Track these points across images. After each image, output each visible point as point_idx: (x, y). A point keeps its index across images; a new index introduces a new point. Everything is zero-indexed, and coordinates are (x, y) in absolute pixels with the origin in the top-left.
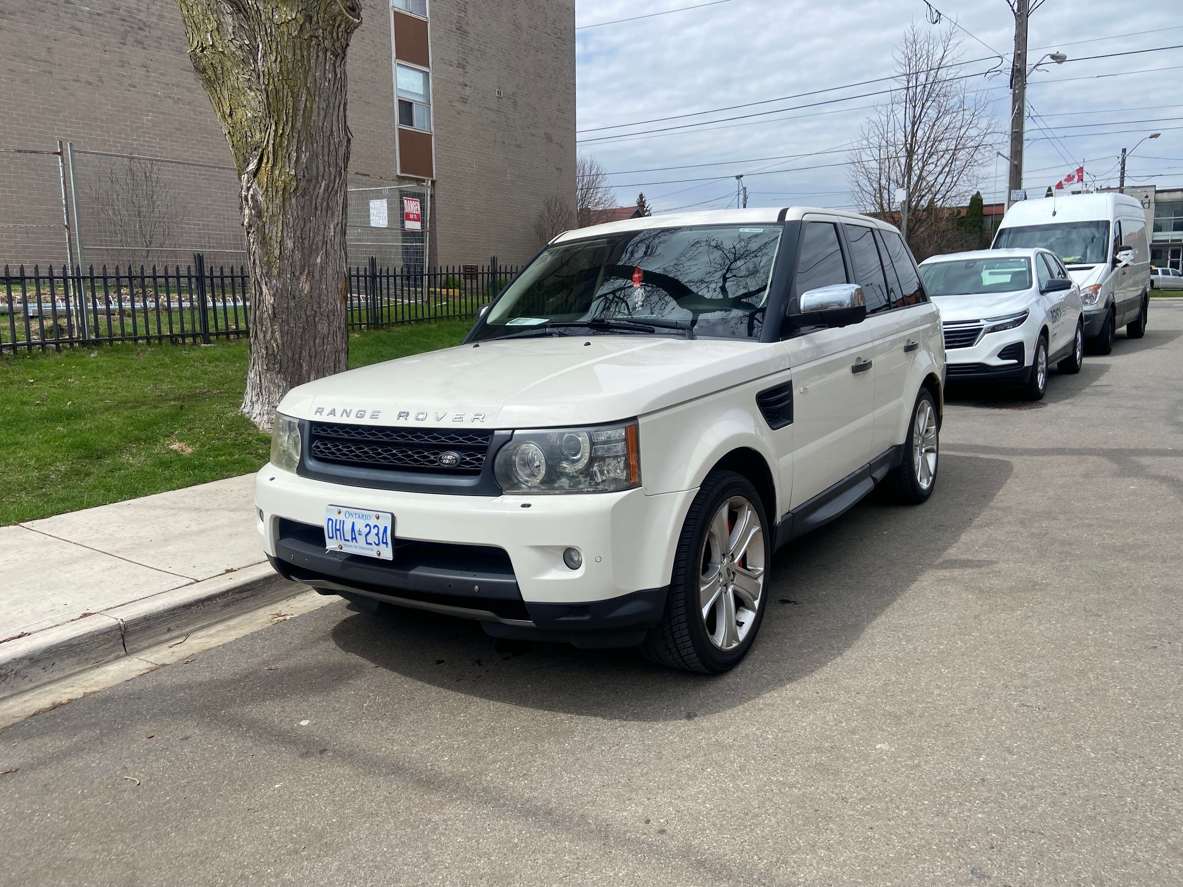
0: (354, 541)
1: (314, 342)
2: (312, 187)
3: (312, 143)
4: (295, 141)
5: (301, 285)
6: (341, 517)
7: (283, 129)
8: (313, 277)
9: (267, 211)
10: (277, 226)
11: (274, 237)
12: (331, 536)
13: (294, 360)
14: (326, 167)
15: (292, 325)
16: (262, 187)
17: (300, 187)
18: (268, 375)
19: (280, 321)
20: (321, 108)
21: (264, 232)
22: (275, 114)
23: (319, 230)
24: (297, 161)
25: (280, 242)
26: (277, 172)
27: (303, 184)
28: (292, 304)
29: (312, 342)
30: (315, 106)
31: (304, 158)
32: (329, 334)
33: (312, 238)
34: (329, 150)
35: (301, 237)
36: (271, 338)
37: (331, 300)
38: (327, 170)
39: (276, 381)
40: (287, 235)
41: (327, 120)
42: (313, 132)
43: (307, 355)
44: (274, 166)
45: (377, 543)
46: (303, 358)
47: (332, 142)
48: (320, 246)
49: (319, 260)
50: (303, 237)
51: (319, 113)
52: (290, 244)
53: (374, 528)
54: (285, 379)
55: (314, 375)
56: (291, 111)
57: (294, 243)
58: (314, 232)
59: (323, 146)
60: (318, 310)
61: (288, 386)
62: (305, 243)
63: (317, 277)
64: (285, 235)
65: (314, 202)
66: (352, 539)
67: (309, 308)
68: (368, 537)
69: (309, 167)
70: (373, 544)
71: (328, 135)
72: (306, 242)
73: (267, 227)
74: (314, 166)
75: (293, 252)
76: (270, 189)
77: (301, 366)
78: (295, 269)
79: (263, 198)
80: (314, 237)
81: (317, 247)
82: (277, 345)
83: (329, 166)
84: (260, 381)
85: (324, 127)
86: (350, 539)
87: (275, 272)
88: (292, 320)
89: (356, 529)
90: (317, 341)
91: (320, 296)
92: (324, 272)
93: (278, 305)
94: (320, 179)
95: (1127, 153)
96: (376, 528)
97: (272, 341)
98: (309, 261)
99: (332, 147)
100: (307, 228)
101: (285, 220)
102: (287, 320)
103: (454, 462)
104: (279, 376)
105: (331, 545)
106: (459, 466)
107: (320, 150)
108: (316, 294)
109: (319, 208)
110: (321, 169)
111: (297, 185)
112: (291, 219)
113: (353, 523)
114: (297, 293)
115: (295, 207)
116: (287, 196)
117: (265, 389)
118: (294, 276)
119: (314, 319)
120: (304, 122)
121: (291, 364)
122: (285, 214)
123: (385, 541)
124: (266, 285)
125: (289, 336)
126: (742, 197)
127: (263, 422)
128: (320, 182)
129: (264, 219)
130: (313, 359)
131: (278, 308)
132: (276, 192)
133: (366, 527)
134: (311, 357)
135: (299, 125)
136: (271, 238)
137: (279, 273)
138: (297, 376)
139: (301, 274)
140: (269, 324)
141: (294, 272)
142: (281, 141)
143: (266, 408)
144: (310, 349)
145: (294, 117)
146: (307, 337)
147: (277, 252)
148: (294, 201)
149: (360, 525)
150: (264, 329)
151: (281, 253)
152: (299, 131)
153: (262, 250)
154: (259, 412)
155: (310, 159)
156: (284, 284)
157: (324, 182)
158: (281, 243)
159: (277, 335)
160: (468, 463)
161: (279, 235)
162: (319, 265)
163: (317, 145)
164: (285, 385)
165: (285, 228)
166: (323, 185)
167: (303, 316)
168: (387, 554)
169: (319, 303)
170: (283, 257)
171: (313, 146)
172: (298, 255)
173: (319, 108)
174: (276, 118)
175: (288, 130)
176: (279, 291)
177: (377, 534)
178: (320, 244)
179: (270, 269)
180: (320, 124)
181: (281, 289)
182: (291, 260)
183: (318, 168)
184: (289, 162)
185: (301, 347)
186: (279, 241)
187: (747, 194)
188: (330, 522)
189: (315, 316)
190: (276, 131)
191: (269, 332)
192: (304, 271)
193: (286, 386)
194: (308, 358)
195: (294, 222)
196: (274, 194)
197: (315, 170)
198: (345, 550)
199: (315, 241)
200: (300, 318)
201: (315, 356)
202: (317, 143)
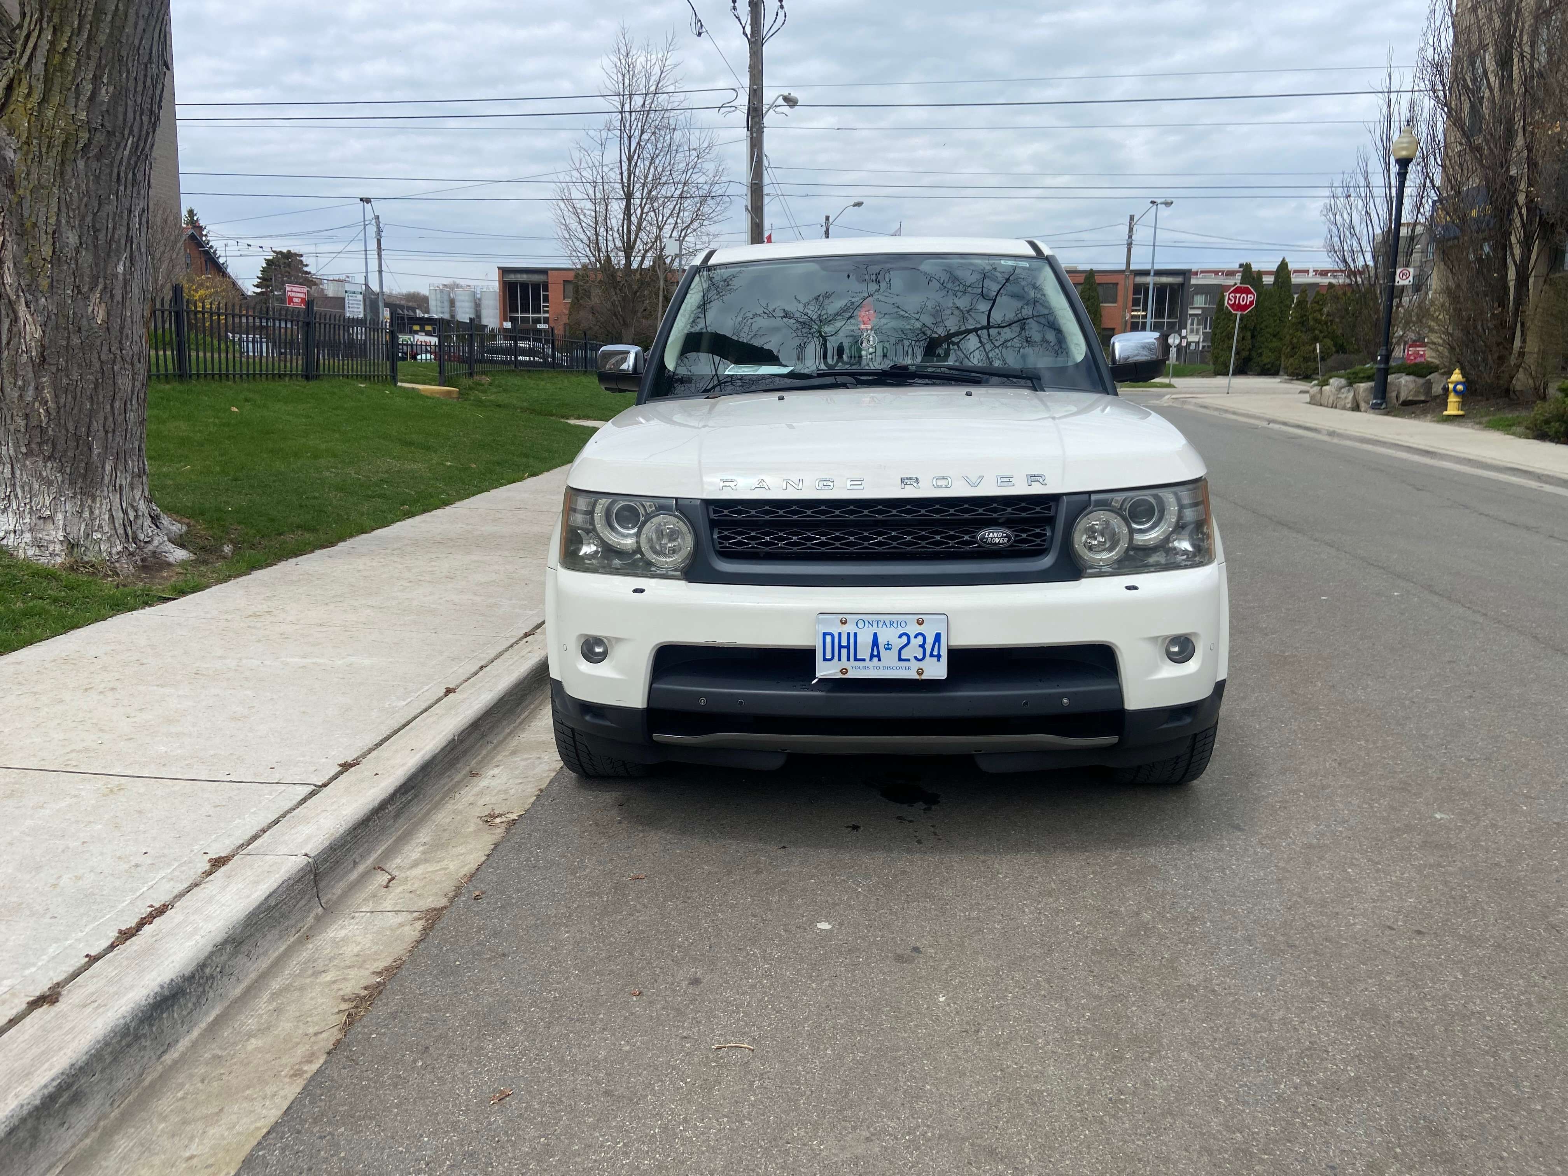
0: (875, 659)
1: (112, 407)
2: (114, 145)
3: (120, 72)
4: (93, 64)
5: (90, 309)
6: (850, 628)
7: (69, 42)
8: (112, 296)
9: (27, 178)
10: (48, 206)
11: (41, 224)
12: (829, 656)
13: (77, 437)
14: (138, 113)
15: (75, 376)
16: (18, 137)
17: (94, 142)
18: (27, 462)
19: (54, 369)
20: (140, 15)
21: (22, 214)
22: (56, 15)
23: (122, 217)
24: (92, 98)
25: (54, 233)
26: (50, 113)
27: (100, 137)
28: (76, 341)
29: (108, 407)
30: (132, 12)
31: (105, 95)
32: (133, 393)
33: (110, 230)
34: (145, 86)
35: (94, 226)
36: (35, 399)
37: (136, 338)
38: (138, 118)
39: (44, 474)
40: (68, 222)
41: (145, 36)
42: (124, 53)
43: (101, 429)
44: (44, 100)
45: (920, 657)
46: (92, 434)
47: (149, 75)
48: (123, 246)
49: (120, 269)
50: (98, 226)
51: (136, 24)
52: (71, 238)
53: (916, 637)
54: (61, 471)
55: (111, 463)
56: (90, 13)
57: (80, 238)
58: (114, 220)
59: (136, 78)
60: (119, 352)
61: (67, 482)
62: (99, 237)
63: (118, 297)
64: (63, 221)
65: (115, 170)
66: (872, 656)
67: (105, 348)
68: (903, 652)
69: (111, 111)
70: (913, 659)
71: (145, 61)
72: (101, 236)
73: (26, 205)
74: (121, 109)
75: (78, 251)
76: (35, 141)
77: (90, 449)
78: (81, 281)
79: (19, 155)
80: (114, 228)
81: (119, 246)
82: (47, 411)
83: (142, 114)
84: (13, 473)
85: (141, 48)
86: (868, 658)
87: (44, 283)
88: (76, 368)
89: (881, 641)
90: (117, 405)
91: (122, 328)
92: (129, 289)
93: (50, 341)
94: (126, 132)
95: (831, 220)
96: (920, 638)
97: (37, 404)
98: (105, 268)
99: (149, 83)
100: (102, 214)
101: (63, 196)
102: (67, 369)
103: (1006, 540)
104: (49, 464)
105: (825, 670)
106: (1012, 546)
107: (131, 83)
108: (116, 325)
109: (123, 181)
110: (130, 115)
111: (89, 140)
112: (75, 194)
113: (875, 635)
114: (84, 322)
115: (82, 175)
116: (69, 155)
117: (22, 487)
118: (80, 292)
119: (113, 368)
120: (111, 35)
121: (72, 444)
122: (63, 186)
123: (935, 653)
124: (28, 306)
125: (69, 396)
126: (372, 230)
127: (23, 545)
128: (126, 136)
129: (21, 192)
130: (110, 435)
131: (49, 348)
132: (48, 147)
133: (900, 637)
134: (107, 432)
135: (102, 38)
136: (35, 225)
137: (51, 286)
138: (83, 465)
139: (92, 289)
140: (31, 375)
141: (78, 287)
142: (63, 62)
143: (27, 520)
144: (106, 418)
145: (94, 24)
146: (101, 397)
147: (47, 251)
148: (81, 164)
149: (887, 635)
150: (20, 383)
151: (54, 252)
152: (101, 49)
153: (18, 245)
154: (11, 528)
155: (115, 99)
156: (61, 305)
157: (131, 138)
158: (55, 235)
159: (47, 394)
160: (1024, 541)
161: (53, 220)
162: (121, 277)
163: (127, 77)
164: (60, 479)
165: (64, 210)
166: (130, 142)
167: (95, 361)
168: (937, 670)
169: (120, 342)
170: (59, 260)
171: (121, 75)
172: (86, 257)
173: (137, 14)
174: (56, 20)
175: (80, 43)
176: (53, 317)
177: (922, 646)
178: (123, 242)
179: (34, 278)
180: (137, 42)
181: (56, 315)
182: (73, 266)
183: (125, 114)
184: (77, 98)
185: (91, 414)
186: (50, 231)
187: (381, 225)
188: (829, 639)
189: (114, 362)
190: (53, 43)
191: (31, 388)
192: (97, 285)
193: (63, 481)
194: (102, 433)
195: (81, 200)
196: (44, 150)
197: (121, 117)
198: (851, 675)
199: (116, 236)
200: (90, 365)
201: (114, 431)
202: (128, 72)
